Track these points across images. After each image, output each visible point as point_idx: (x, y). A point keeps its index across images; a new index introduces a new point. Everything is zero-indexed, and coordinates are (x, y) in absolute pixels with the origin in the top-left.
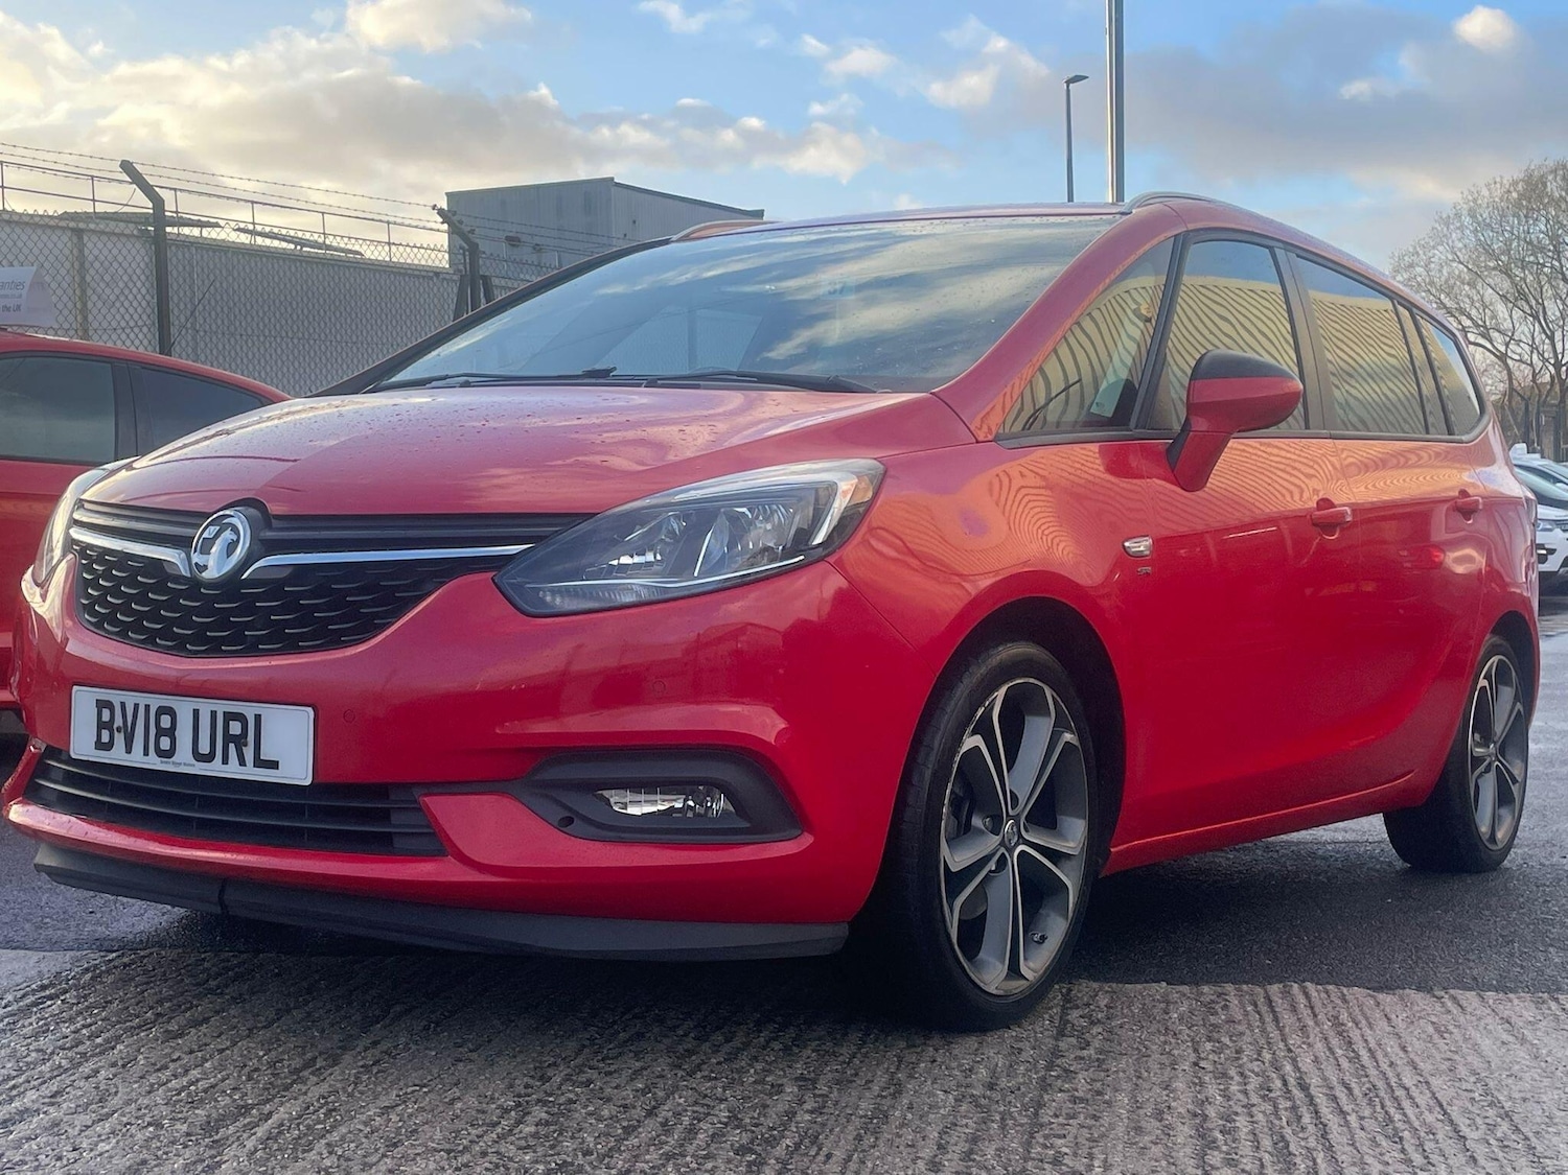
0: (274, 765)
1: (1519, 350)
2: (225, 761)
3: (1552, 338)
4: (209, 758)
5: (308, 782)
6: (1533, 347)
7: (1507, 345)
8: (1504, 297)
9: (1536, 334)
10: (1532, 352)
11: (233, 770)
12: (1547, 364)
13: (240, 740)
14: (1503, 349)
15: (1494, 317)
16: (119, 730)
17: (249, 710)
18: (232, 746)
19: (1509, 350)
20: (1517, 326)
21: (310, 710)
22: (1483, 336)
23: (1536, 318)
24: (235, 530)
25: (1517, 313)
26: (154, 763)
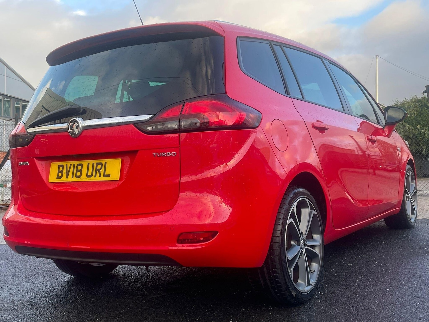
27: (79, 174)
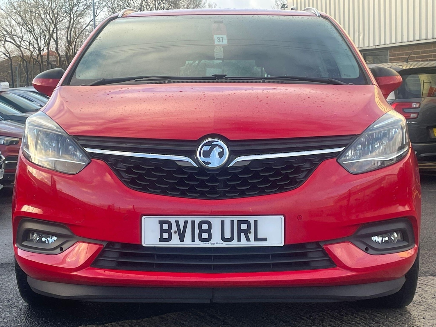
0: (265, 240)
1: (24, 44)
2: (239, 240)
3: (37, 40)
4: (231, 239)
5: (282, 245)
6: (30, 43)
7: (20, 42)
8: (19, 23)
9: (31, 38)
10: (29, 45)
11: (244, 243)
12: (35, 50)
13: (247, 232)
14: (19, 43)
15: (15, 31)
16: (175, 232)
17: (251, 219)
18: (242, 234)
19: (21, 44)
20: (23, 35)
21: (282, 217)
22: (11, 38)
23: (31, 32)
24: (220, 146)
25: (23, 30)
26: (198, 244)
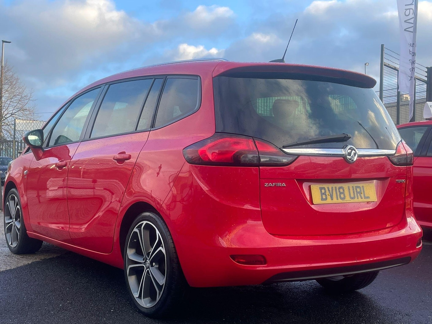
27: (342, 196)
